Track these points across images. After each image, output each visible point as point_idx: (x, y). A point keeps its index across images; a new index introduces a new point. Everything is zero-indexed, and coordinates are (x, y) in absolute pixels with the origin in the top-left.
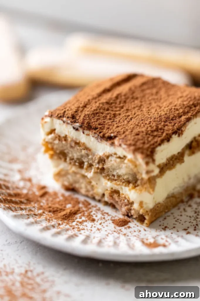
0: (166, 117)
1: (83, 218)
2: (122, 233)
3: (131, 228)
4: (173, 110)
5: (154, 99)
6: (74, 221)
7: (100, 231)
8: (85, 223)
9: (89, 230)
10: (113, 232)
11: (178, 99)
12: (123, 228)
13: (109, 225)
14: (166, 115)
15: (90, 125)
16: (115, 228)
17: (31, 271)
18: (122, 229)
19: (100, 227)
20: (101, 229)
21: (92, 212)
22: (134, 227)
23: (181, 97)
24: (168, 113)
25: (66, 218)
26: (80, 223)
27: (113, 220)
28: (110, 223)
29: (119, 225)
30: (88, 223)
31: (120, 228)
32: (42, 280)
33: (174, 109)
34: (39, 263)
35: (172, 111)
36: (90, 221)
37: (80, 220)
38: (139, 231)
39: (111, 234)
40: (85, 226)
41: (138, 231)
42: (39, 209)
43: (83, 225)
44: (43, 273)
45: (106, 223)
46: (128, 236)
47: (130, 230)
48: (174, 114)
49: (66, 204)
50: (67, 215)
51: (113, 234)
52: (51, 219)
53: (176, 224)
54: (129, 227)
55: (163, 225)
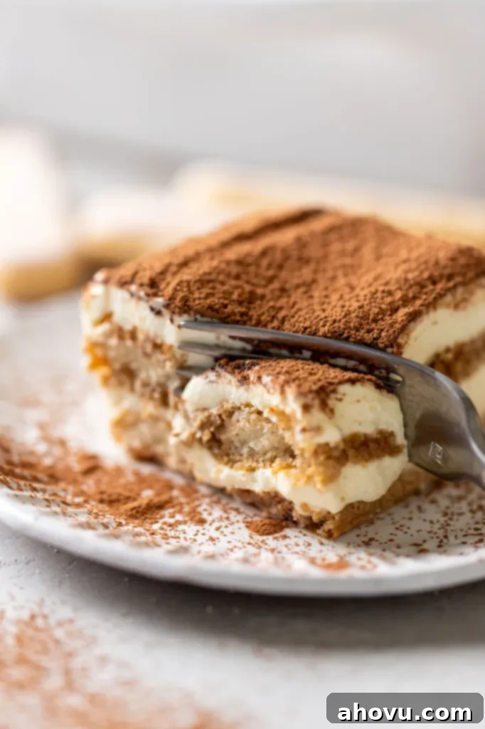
0: (361, 315)
1: (179, 517)
2: (266, 547)
3: (289, 537)
4: (379, 295)
5: (344, 266)
6: (157, 522)
7: (216, 542)
8: (181, 527)
9: (190, 539)
10: (246, 545)
11: (397, 266)
12: (270, 537)
13: (236, 531)
14: (361, 310)
15: (188, 303)
16: (251, 537)
17: (45, 617)
18: (268, 539)
19: (215, 534)
20: (218, 538)
21: (199, 506)
22: (296, 537)
23: (405, 261)
24: (367, 305)
25: (138, 515)
26: (170, 525)
27: (248, 522)
28: (240, 528)
29: (261, 531)
30: (189, 526)
31: (265, 537)
32: (70, 634)
33: (383, 292)
34: (63, 603)
35: (376, 298)
36: (194, 523)
37: (172, 521)
38: (306, 544)
39: (240, 548)
40: (182, 533)
41: (304, 544)
42: (76, 495)
43: (176, 531)
44: (71, 621)
45: (231, 528)
46: (279, 552)
47: (288, 541)
48: (381, 304)
49: (141, 489)
50: (140, 510)
51: (244, 549)
52: (100, 513)
53: (396, 535)
54: (285, 537)
55: (365, 536)
